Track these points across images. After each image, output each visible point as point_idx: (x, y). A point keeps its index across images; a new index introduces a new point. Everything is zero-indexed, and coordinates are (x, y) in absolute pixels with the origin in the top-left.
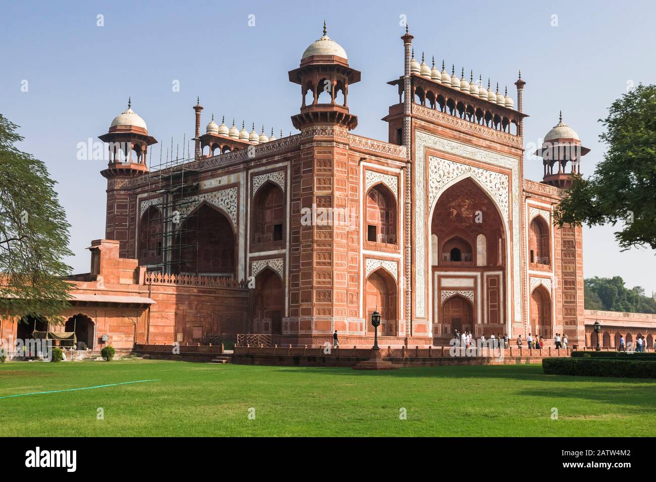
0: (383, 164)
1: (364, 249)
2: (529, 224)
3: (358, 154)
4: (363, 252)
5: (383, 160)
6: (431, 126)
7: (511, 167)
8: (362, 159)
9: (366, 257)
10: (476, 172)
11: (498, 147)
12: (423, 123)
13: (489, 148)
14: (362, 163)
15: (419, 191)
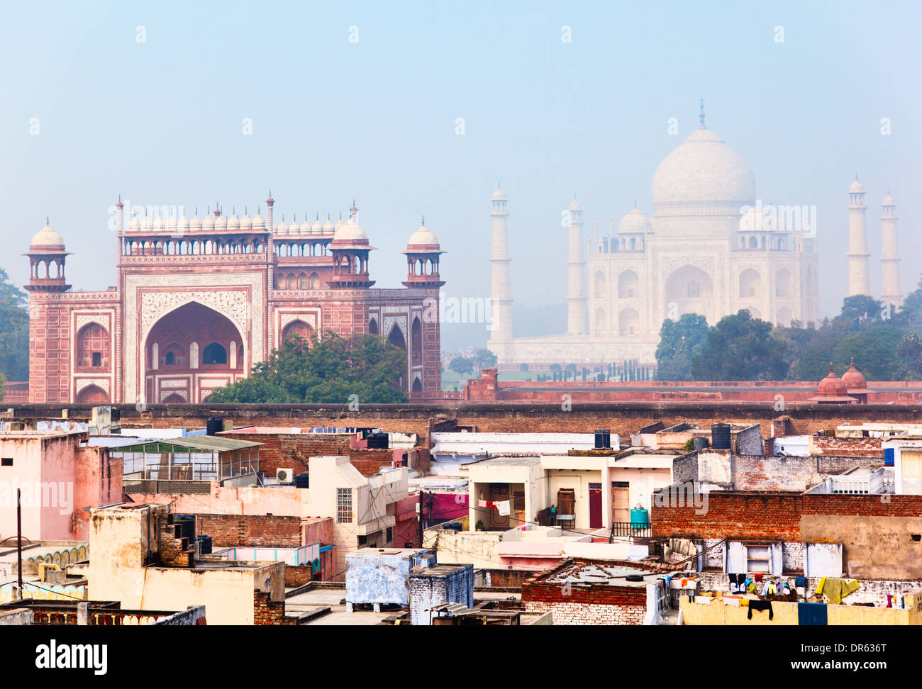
0: (93, 308)
1: (75, 372)
2: (279, 331)
3: (68, 306)
4: (73, 375)
5: (93, 306)
6: (143, 269)
7: (250, 284)
8: (72, 309)
9: (76, 379)
10: (201, 296)
11: (231, 268)
12: (133, 269)
13: (218, 271)
14: (73, 312)
15: (131, 323)
